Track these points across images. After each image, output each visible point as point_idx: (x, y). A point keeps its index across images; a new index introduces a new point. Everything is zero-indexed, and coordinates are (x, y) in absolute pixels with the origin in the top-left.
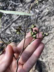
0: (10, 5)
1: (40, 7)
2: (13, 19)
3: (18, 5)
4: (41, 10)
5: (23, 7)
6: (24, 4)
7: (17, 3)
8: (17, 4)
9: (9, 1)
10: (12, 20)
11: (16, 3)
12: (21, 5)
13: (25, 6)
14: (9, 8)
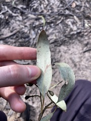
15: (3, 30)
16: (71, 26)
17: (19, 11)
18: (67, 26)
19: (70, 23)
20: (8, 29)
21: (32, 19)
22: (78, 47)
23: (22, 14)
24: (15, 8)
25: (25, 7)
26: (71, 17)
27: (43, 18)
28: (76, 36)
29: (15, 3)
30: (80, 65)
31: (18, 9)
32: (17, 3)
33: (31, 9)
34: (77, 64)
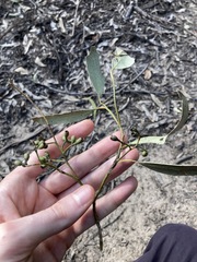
0: (14, 94)
1: (99, 124)
2: (14, 137)
3: (39, 101)
4: (100, 132)
5: (52, 109)
6: (57, 102)
7: (39, 95)
8: (36, 97)
9: (15, 84)
10: (10, 138)
11: (34, 93)
12: (49, 103)
13: (59, 108)
14: (10, 102)
15: (15, 128)
16: (148, 114)
17: (45, 91)
18: (139, 113)
19: (144, 108)
20: (24, 125)
21: (71, 104)
22: (165, 153)
23: (52, 95)
24: (37, 85)
25: (57, 83)
26: (146, 97)
27: (91, 101)
28: (158, 131)
29: (38, 77)
30: (172, 191)
31: (45, 87)
32: (42, 76)
33: (68, 86)
34: (167, 189)
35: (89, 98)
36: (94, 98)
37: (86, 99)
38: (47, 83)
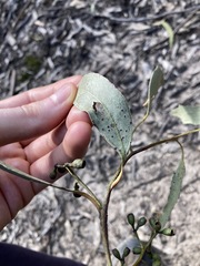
35: (162, 22)
36: (169, 21)
37: (158, 24)
38: (107, 13)
